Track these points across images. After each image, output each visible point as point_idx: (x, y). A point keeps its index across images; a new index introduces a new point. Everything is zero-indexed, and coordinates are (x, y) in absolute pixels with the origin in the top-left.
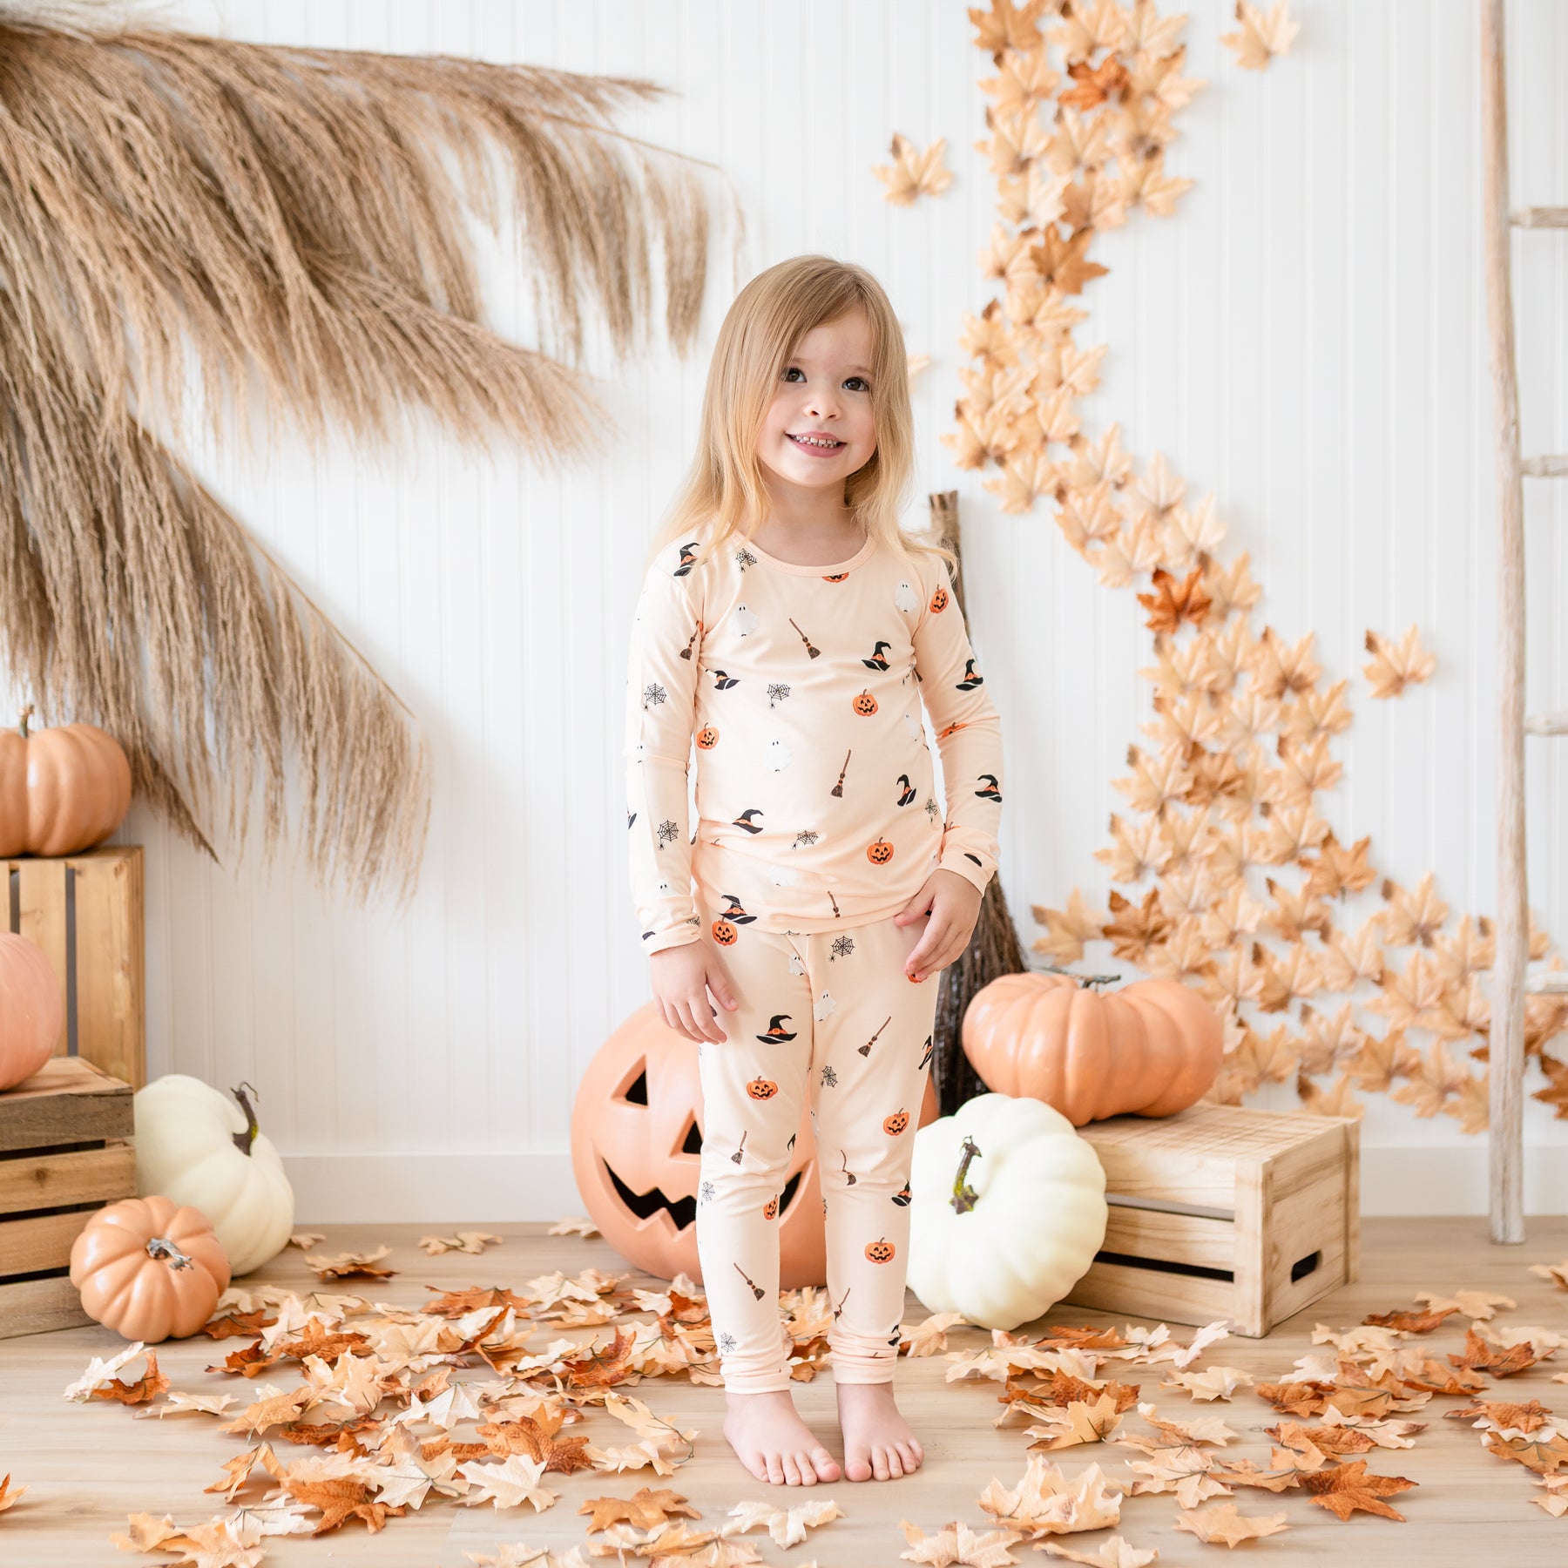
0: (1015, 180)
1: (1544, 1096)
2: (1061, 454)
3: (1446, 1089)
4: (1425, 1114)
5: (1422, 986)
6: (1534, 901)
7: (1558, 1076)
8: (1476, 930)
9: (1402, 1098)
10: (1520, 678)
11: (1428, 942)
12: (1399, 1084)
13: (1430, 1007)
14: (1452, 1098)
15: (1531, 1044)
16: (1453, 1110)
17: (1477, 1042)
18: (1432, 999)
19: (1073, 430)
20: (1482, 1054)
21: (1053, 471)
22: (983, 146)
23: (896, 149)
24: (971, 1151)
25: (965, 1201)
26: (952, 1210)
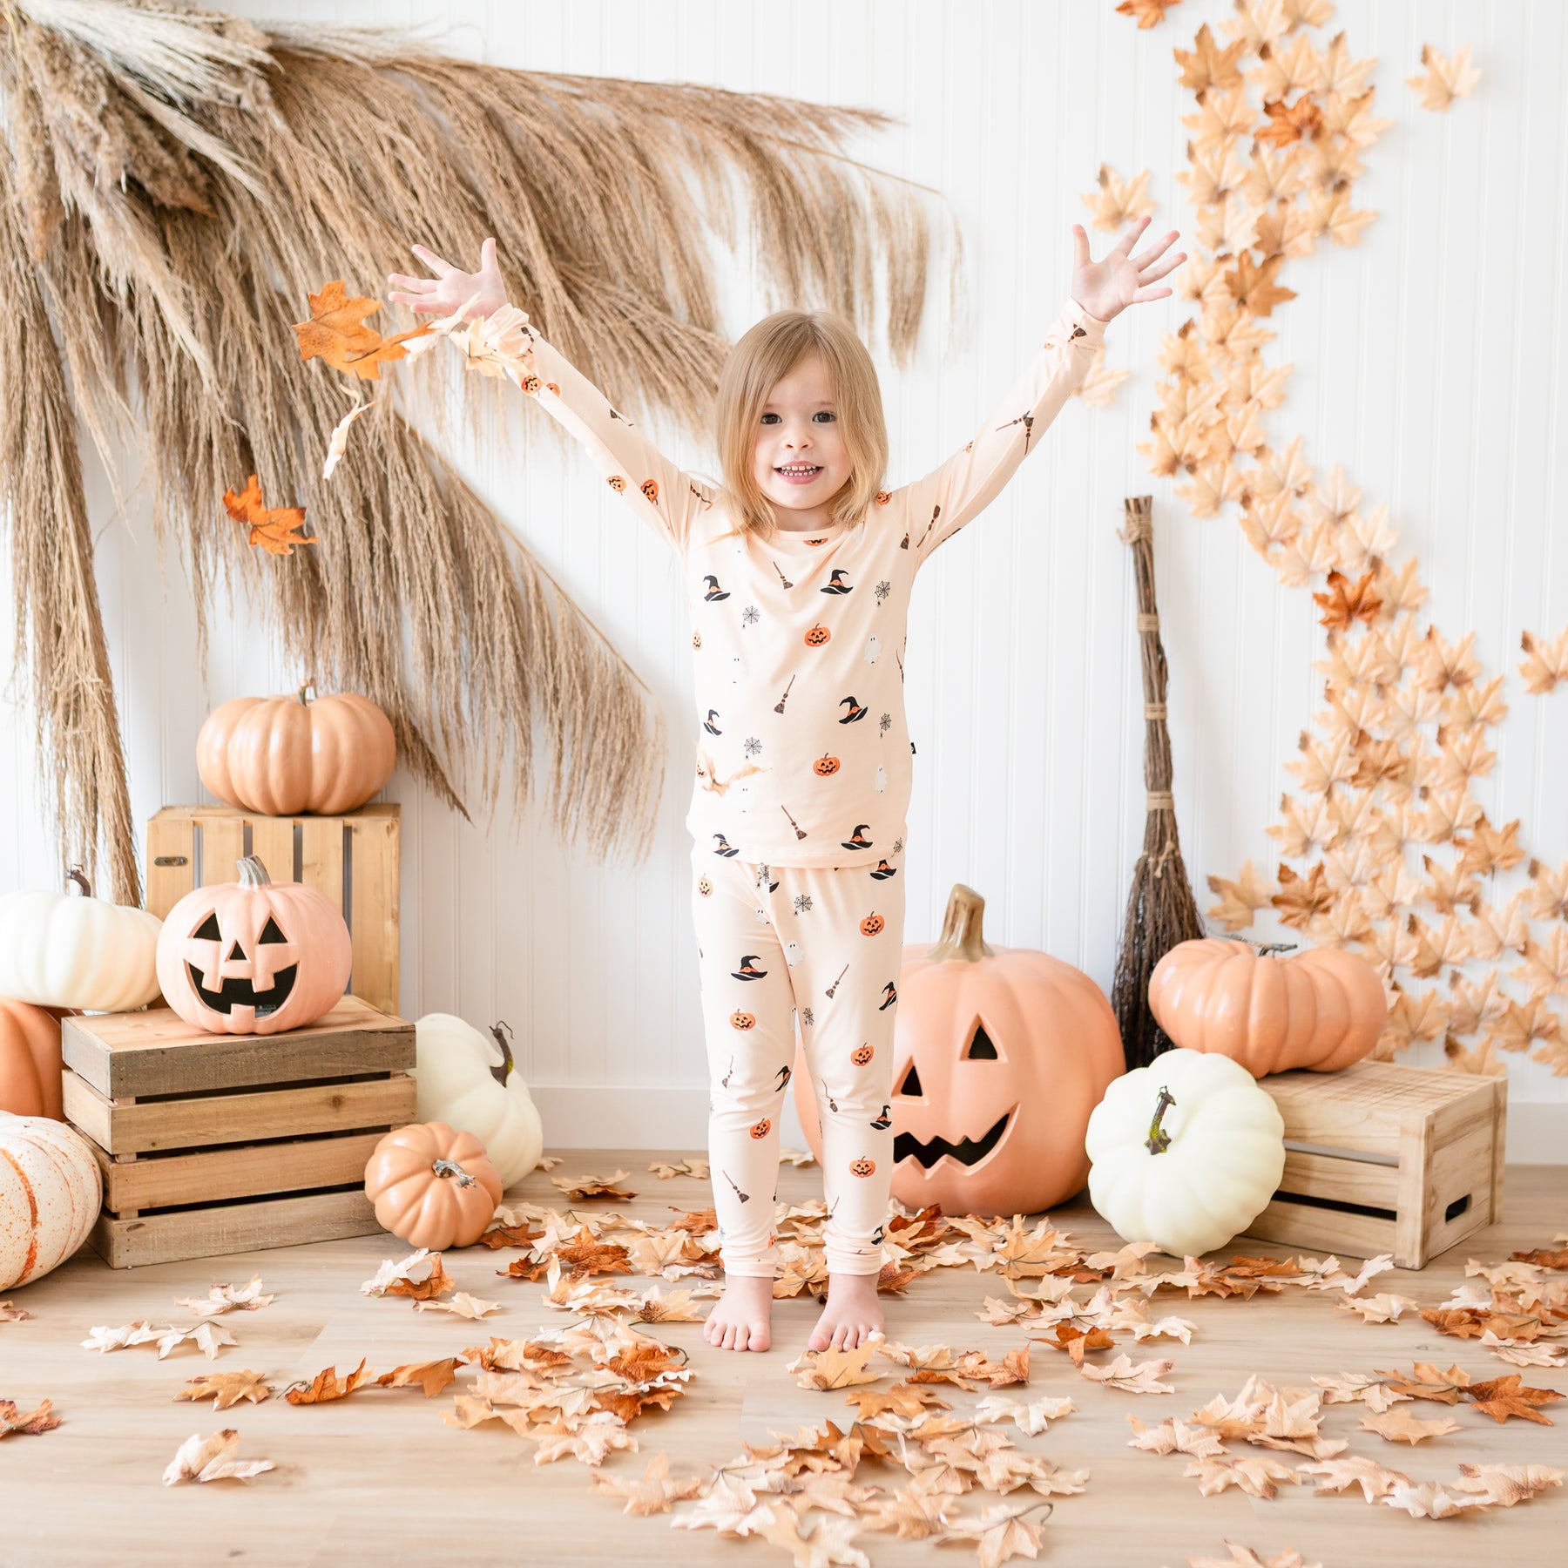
0: (1212, 210)
2: (1247, 464)
4: (1561, 1072)
9: (1541, 1058)
12: (1539, 1045)
19: (1259, 442)
21: (1240, 479)
22: (1184, 177)
23: (1103, 178)
24: (1167, 1099)
25: (1159, 1144)
26: (1147, 1151)
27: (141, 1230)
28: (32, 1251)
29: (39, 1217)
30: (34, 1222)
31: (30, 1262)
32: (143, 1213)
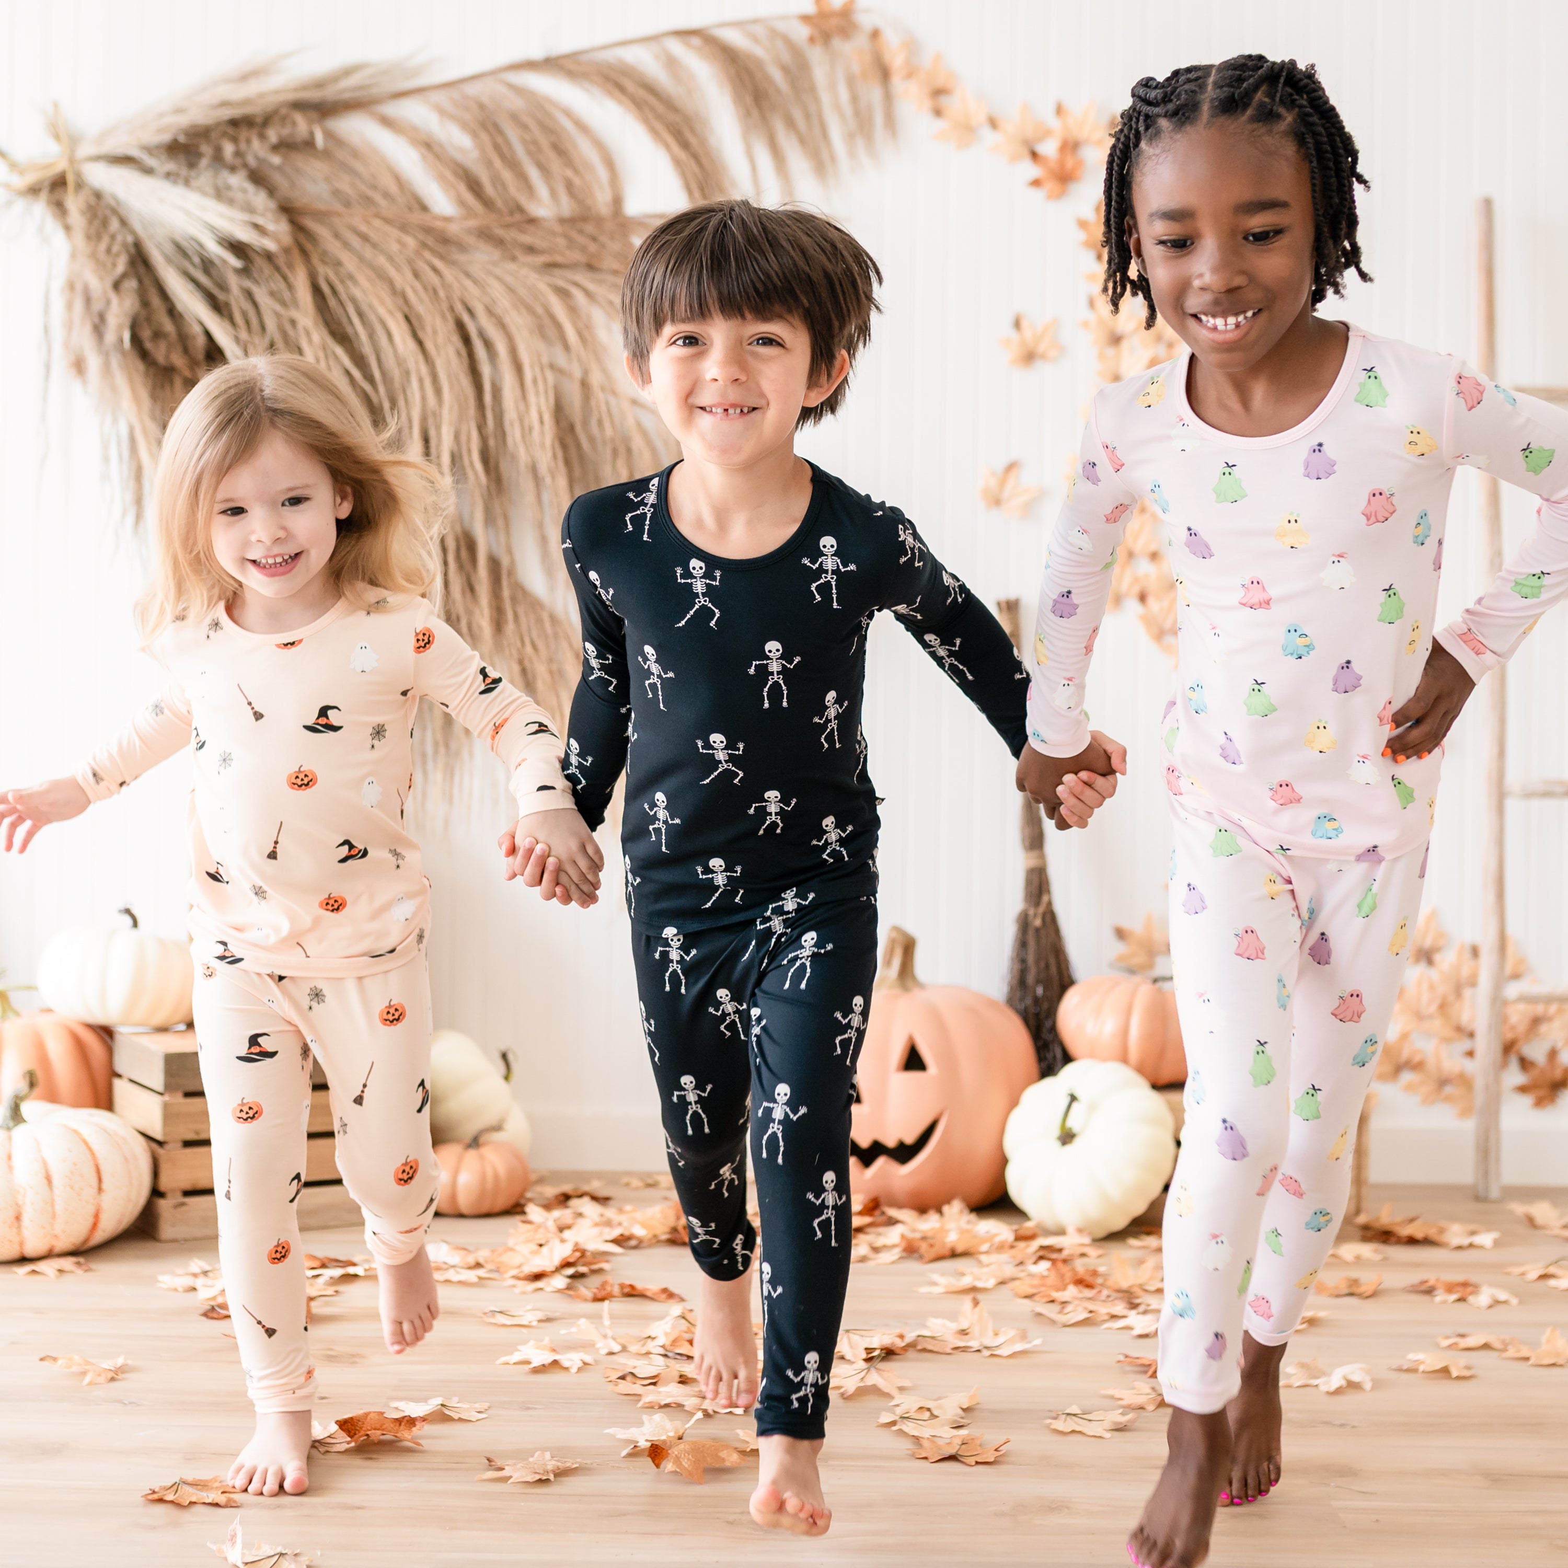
0: (1110, 352)
1: (1523, 1089)
2: (1144, 567)
3: (1443, 1082)
4: (1428, 1101)
5: (1425, 997)
6: (1512, 929)
7: (1535, 1073)
8: (1467, 955)
9: (1410, 1088)
10: (1501, 753)
11: (1430, 962)
12: (1407, 1077)
13: (1430, 1017)
14: (1448, 1090)
15: (1508, 1048)
16: (1448, 1099)
17: (1466, 1045)
18: (1433, 1008)
19: (1153, 547)
20: (1470, 1054)
21: (1136, 580)
22: (1086, 324)
23: (1017, 324)
24: (1073, 1098)
25: (1067, 1137)
26: (1058, 1143)
27: (184, 1208)
28: (97, 1216)
29: (105, 1186)
30: (100, 1189)
31: (95, 1226)
32: (188, 1193)
